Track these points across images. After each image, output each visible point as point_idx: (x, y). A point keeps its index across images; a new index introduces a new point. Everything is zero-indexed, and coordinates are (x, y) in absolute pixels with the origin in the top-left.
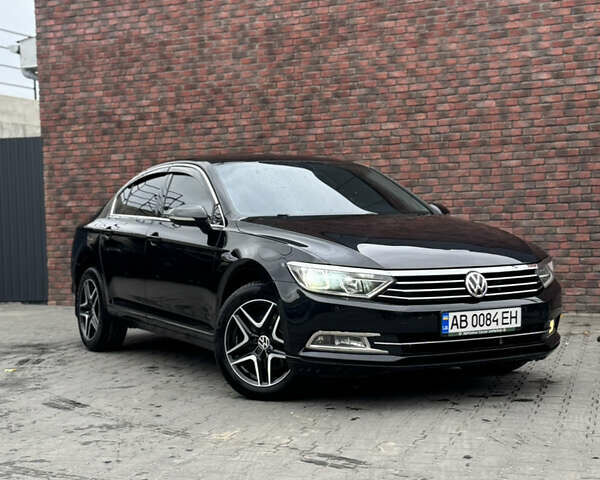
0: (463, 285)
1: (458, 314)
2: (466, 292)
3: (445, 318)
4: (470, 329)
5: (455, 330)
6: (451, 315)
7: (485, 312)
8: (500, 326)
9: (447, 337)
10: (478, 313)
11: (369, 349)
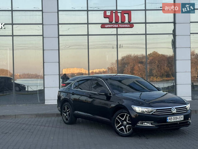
0: (171, 111)
1: (170, 117)
2: (172, 112)
3: (167, 118)
4: (173, 121)
5: (170, 121)
6: (169, 117)
7: (176, 117)
8: (179, 120)
9: (168, 122)
10: (174, 117)
11: (151, 125)
